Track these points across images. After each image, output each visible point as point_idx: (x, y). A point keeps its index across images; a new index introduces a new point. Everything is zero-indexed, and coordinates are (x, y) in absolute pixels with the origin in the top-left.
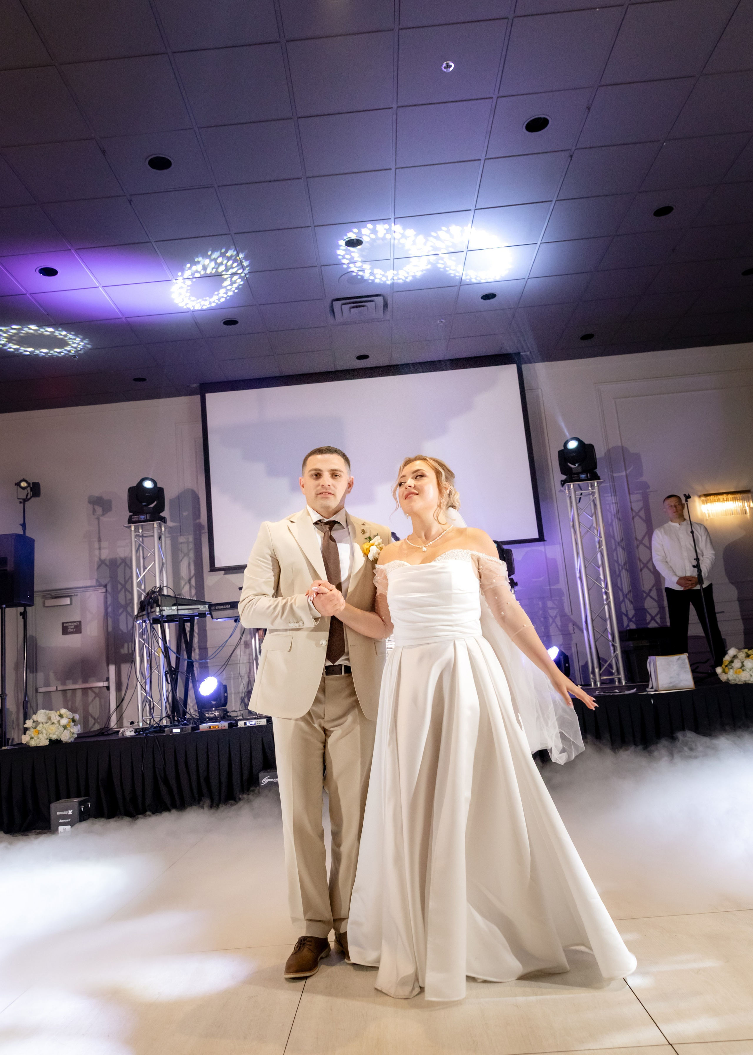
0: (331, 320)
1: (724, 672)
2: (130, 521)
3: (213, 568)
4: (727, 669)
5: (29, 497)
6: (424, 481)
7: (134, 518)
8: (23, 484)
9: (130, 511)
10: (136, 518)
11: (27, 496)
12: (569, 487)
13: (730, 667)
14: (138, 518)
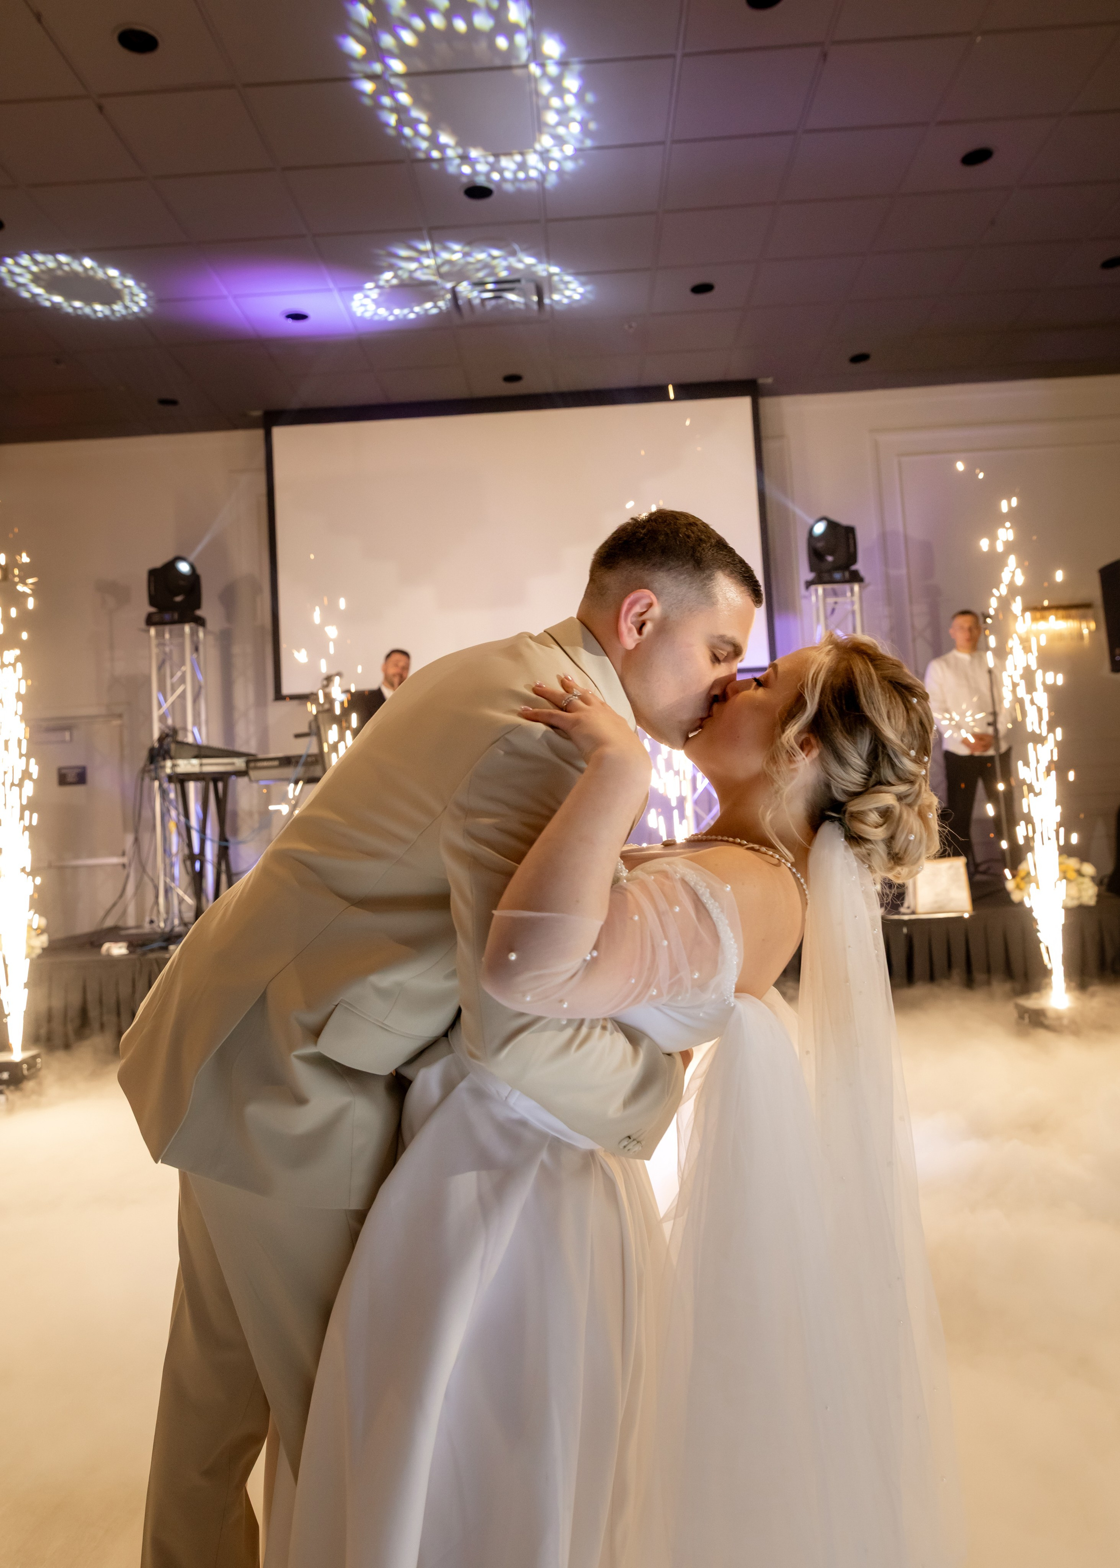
0: (456, 319)
1: (1018, 887)
2: (150, 621)
3: (279, 696)
4: (1022, 885)
7: (155, 617)
9: (151, 606)
10: (159, 617)
12: (816, 591)
13: (1028, 880)
14: (162, 617)
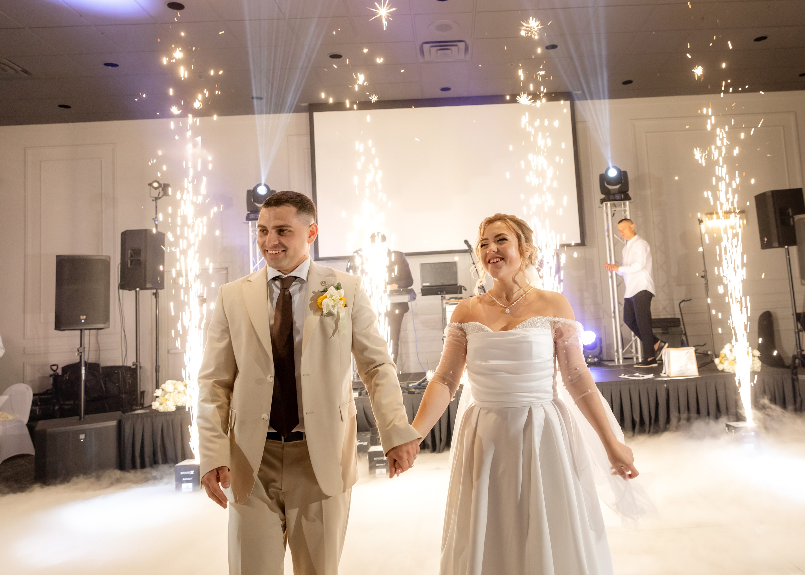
0: (421, 59)
1: (721, 362)
2: (248, 218)
3: (317, 258)
4: (723, 361)
5: (160, 196)
6: (505, 245)
7: (251, 216)
8: (156, 185)
9: (248, 211)
10: (253, 216)
11: (159, 195)
12: (606, 205)
13: (725, 359)
14: (255, 216)
